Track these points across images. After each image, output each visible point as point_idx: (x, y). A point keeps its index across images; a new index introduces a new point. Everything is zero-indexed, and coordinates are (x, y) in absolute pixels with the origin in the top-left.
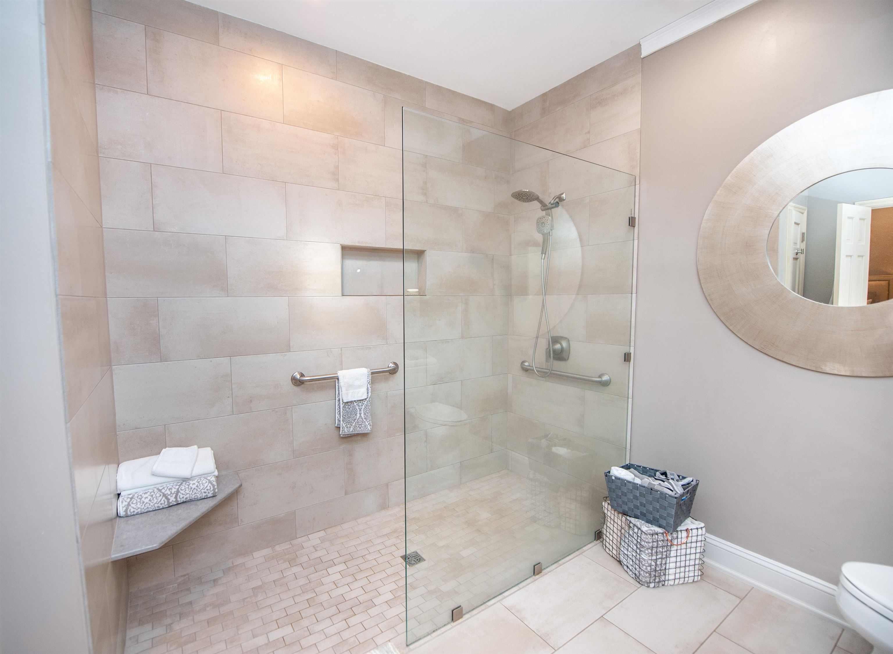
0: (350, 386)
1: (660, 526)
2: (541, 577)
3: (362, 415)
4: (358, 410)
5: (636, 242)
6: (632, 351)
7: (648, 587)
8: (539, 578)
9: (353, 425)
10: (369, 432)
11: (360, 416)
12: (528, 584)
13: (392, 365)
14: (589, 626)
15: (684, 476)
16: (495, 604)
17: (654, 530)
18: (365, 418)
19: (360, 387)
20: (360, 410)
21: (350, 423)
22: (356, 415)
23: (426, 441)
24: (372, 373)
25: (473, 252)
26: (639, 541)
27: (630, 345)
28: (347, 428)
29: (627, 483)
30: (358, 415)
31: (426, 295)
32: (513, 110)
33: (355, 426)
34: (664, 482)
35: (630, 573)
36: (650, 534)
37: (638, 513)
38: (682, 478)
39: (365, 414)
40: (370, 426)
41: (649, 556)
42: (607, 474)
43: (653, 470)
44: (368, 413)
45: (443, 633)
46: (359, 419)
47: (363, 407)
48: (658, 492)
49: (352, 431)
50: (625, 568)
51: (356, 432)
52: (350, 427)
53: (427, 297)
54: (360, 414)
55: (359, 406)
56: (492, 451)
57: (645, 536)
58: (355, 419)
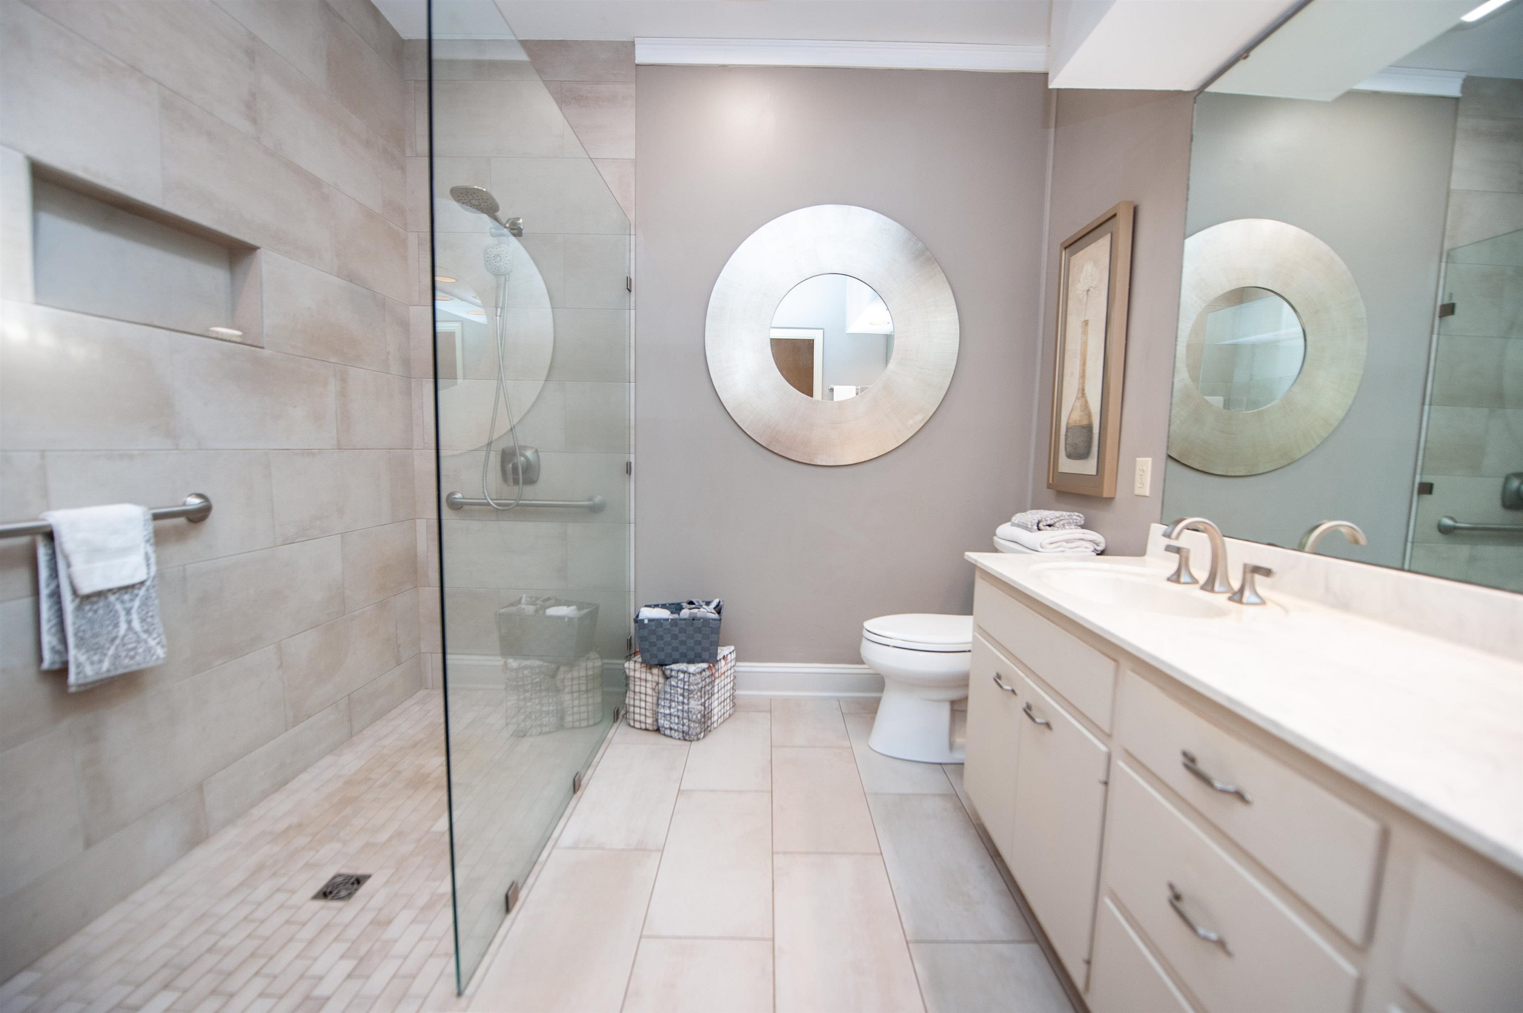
0: (96, 552)
1: (703, 661)
2: (584, 791)
3: (136, 624)
4: (122, 614)
5: (633, 312)
6: (632, 460)
7: (698, 739)
8: (582, 794)
9: (111, 652)
10: (160, 662)
11: (130, 628)
12: (575, 808)
13: (194, 502)
14: (675, 806)
15: (708, 600)
16: (549, 854)
17: (701, 667)
18: (146, 631)
19: (124, 551)
20: (128, 612)
21: (99, 649)
22: (116, 625)
23: (280, 666)
24: (156, 517)
25: (351, 281)
26: (686, 687)
27: (630, 451)
28: (92, 663)
29: (664, 622)
30: (123, 627)
31: (262, 348)
32: (410, 40)
33: (116, 657)
34: (699, 609)
35: (675, 735)
36: (698, 673)
37: (676, 655)
38: (708, 604)
39: (143, 620)
40: (163, 647)
41: (699, 700)
42: (637, 620)
43: (673, 604)
44: (152, 616)
45: (505, 937)
46: (125, 636)
47: (137, 603)
48: (700, 620)
49: (108, 671)
50: (668, 732)
51: (121, 671)
52: (101, 661)
53: (267, 352)
54: (129, 622)
55: (123, 602)
56: (399, 663)
57: (693, 678)
58: (113, 640)
